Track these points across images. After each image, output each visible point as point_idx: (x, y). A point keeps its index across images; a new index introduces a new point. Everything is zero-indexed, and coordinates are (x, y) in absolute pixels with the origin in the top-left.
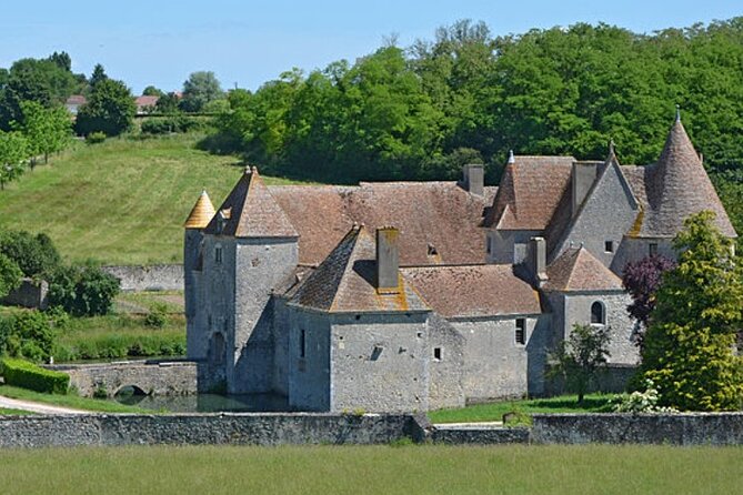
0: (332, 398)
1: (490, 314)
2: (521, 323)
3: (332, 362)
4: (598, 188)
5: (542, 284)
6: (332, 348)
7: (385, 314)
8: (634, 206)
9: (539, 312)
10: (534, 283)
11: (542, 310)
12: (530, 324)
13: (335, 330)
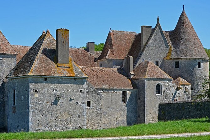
0: (30, 126)
1: (111, 88)
2: (124, 93)
3: (30, 105)
4: (152, 37)
5: (132, 77)
6: (30, 97)
7: (62, 78)
8: (167, 46)
9: (132, 88)
10: (128, 76)
11: (133, 88)
12: (128, 93)
13: (32, 86)
